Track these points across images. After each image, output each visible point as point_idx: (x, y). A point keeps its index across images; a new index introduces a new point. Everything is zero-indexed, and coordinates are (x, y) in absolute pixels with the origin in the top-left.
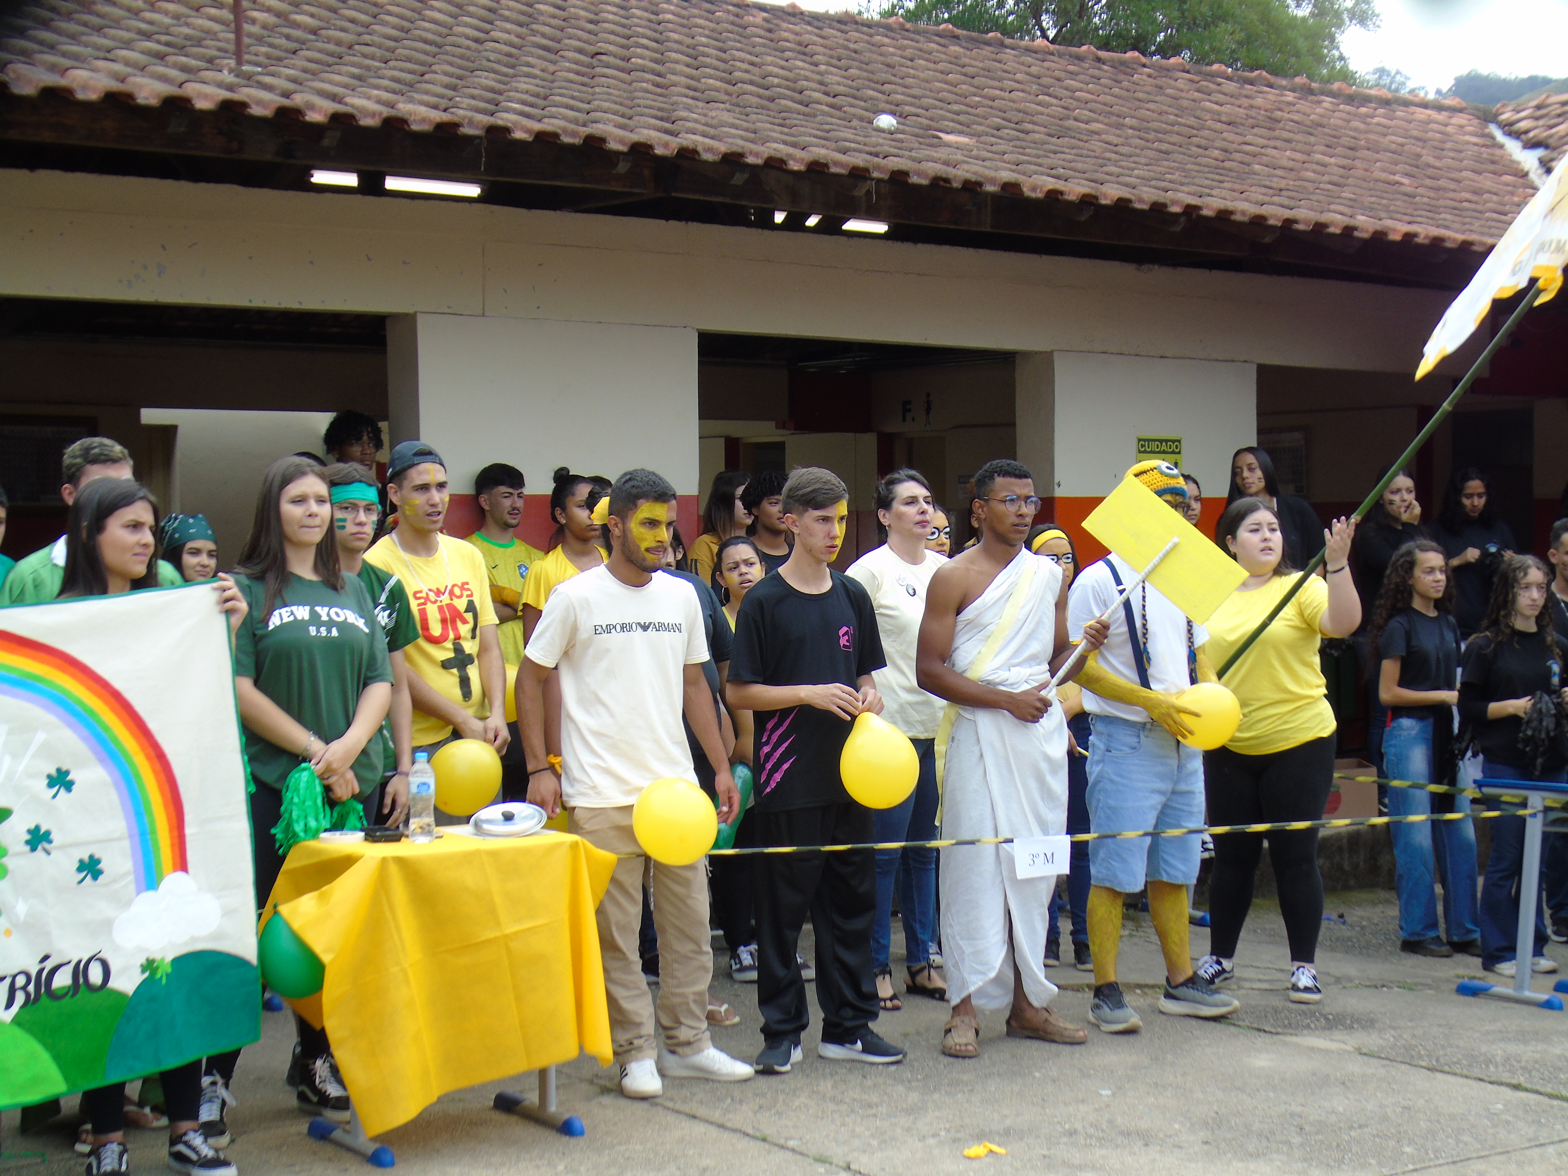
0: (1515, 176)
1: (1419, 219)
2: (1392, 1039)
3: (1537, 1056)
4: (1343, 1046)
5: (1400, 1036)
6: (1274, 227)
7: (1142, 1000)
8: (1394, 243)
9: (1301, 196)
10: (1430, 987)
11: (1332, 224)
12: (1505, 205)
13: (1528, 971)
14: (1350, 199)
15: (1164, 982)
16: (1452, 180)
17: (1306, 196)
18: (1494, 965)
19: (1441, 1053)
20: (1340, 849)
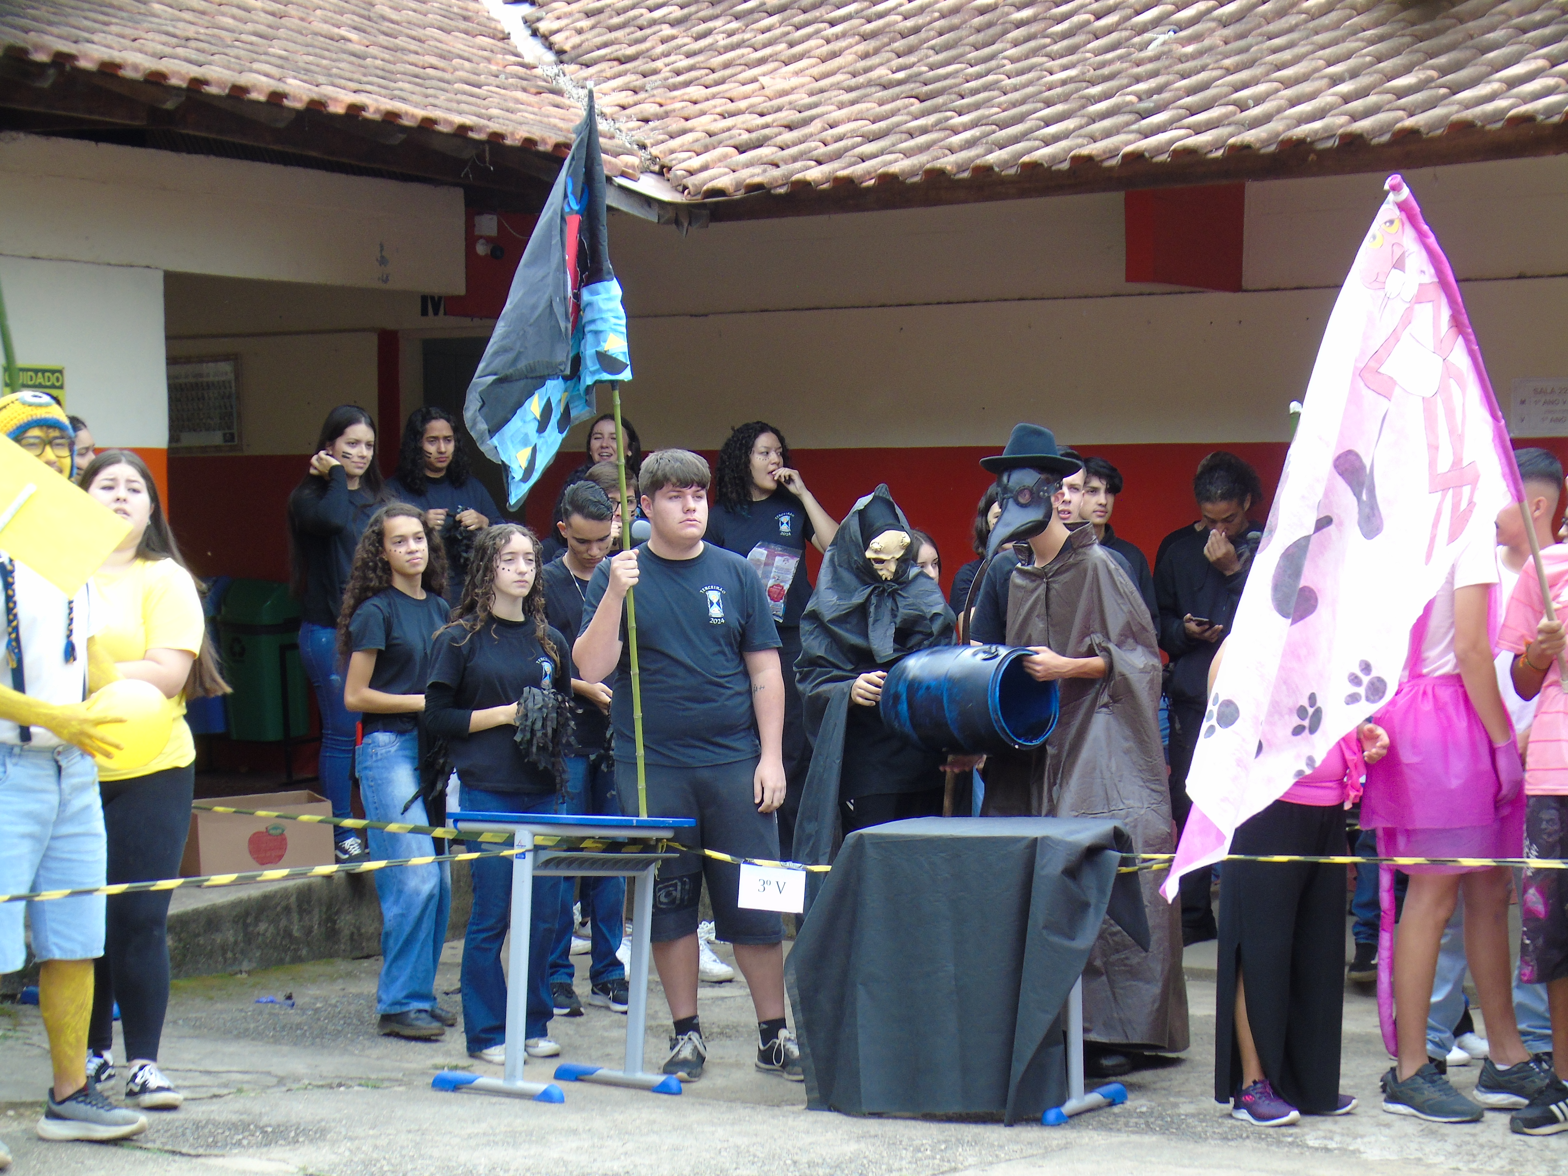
0: (493, 38)
1: (369, 88)
2: (347, 1153)
3: (530, 1162)
4: (283, 1167)
5: (358, 1149)
6: (178, 89)
7: (15, 1124)
8: (335, 117)
9: (214, 49)
10: (399, 1082)
11: (255, 87)
12: (479, 75)
13: (521, 1055)
14: (281, 57)
15: (45, 1097)
16: (414, 38)
17: (221, 50)
18: (481, 1050)
19: (410, 1167)
20: (287, 909)
